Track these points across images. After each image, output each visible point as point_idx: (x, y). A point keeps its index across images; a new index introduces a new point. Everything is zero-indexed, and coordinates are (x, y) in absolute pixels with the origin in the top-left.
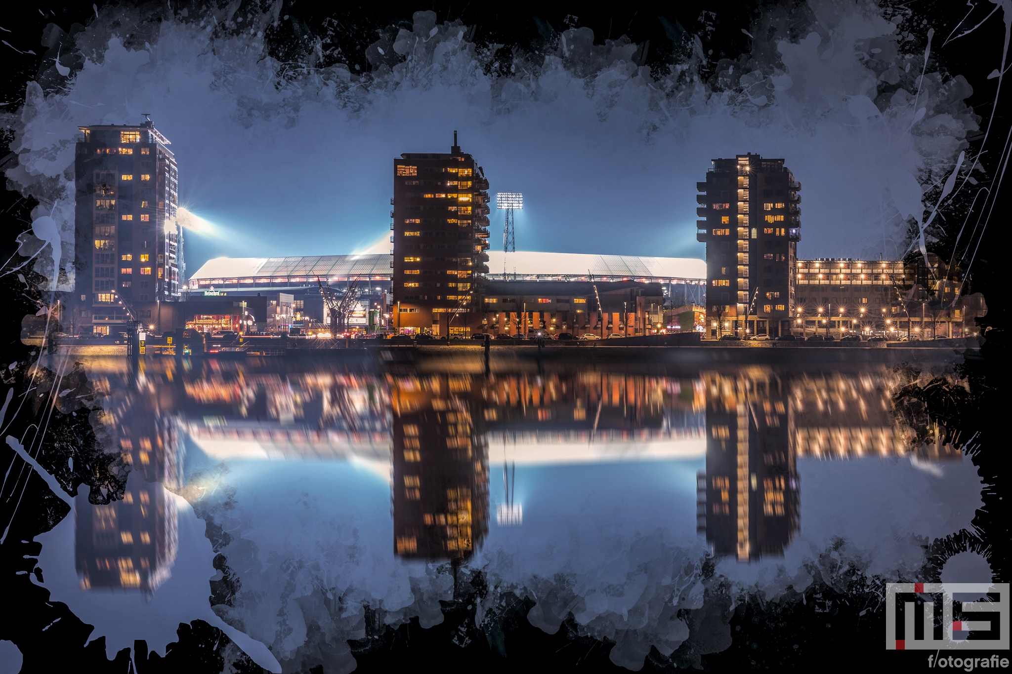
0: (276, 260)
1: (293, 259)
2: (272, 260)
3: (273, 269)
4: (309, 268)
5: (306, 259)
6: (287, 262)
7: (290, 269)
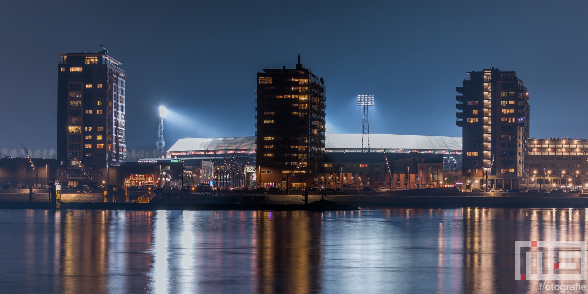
0: (218, 139)
1: (229, 139)
2: (216, 139)
3: (216, 145)
4: (238, 145)
5: (237, 139)
6: (224, 140)
7: (227, 145)
